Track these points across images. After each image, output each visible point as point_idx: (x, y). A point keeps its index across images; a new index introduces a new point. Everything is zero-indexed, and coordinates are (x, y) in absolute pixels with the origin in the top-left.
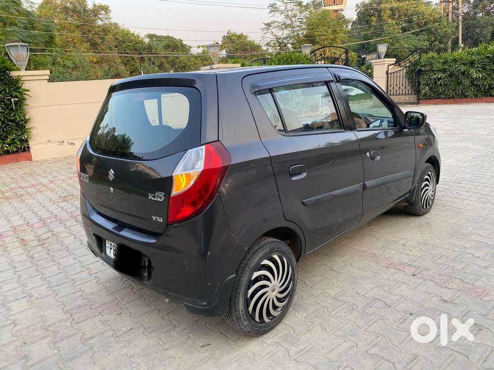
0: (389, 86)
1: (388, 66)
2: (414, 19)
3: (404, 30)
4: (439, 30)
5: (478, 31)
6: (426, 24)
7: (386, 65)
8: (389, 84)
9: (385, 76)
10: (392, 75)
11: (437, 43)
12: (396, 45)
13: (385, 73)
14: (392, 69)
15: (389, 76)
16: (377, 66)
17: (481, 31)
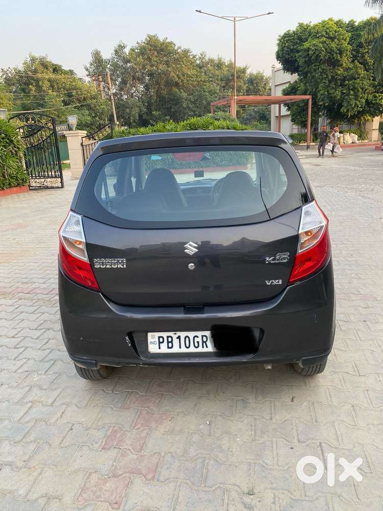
0: (86, 159)
1: (82, 138)
2: (74, 94)
3: (66, 103)
4: (97, 107)
5: (128, 110)
6: (85, 99)
7: (80, 137)
8: (86, 156)
9: (80, 148)
10: (88, 148)
11: (97, 118)
12: (62, 118)
13: (80, 145)
14: (86, 142)
15: (85, 148)
16: (70, 137)
17: (131, 111)
